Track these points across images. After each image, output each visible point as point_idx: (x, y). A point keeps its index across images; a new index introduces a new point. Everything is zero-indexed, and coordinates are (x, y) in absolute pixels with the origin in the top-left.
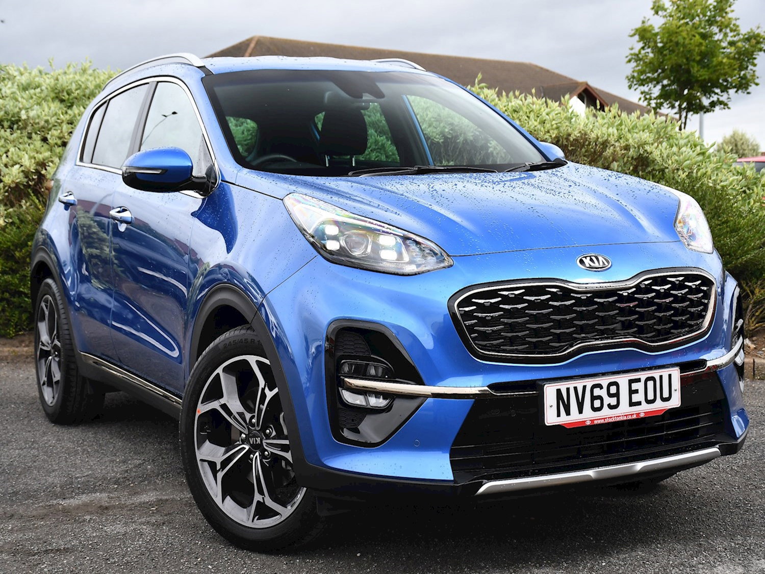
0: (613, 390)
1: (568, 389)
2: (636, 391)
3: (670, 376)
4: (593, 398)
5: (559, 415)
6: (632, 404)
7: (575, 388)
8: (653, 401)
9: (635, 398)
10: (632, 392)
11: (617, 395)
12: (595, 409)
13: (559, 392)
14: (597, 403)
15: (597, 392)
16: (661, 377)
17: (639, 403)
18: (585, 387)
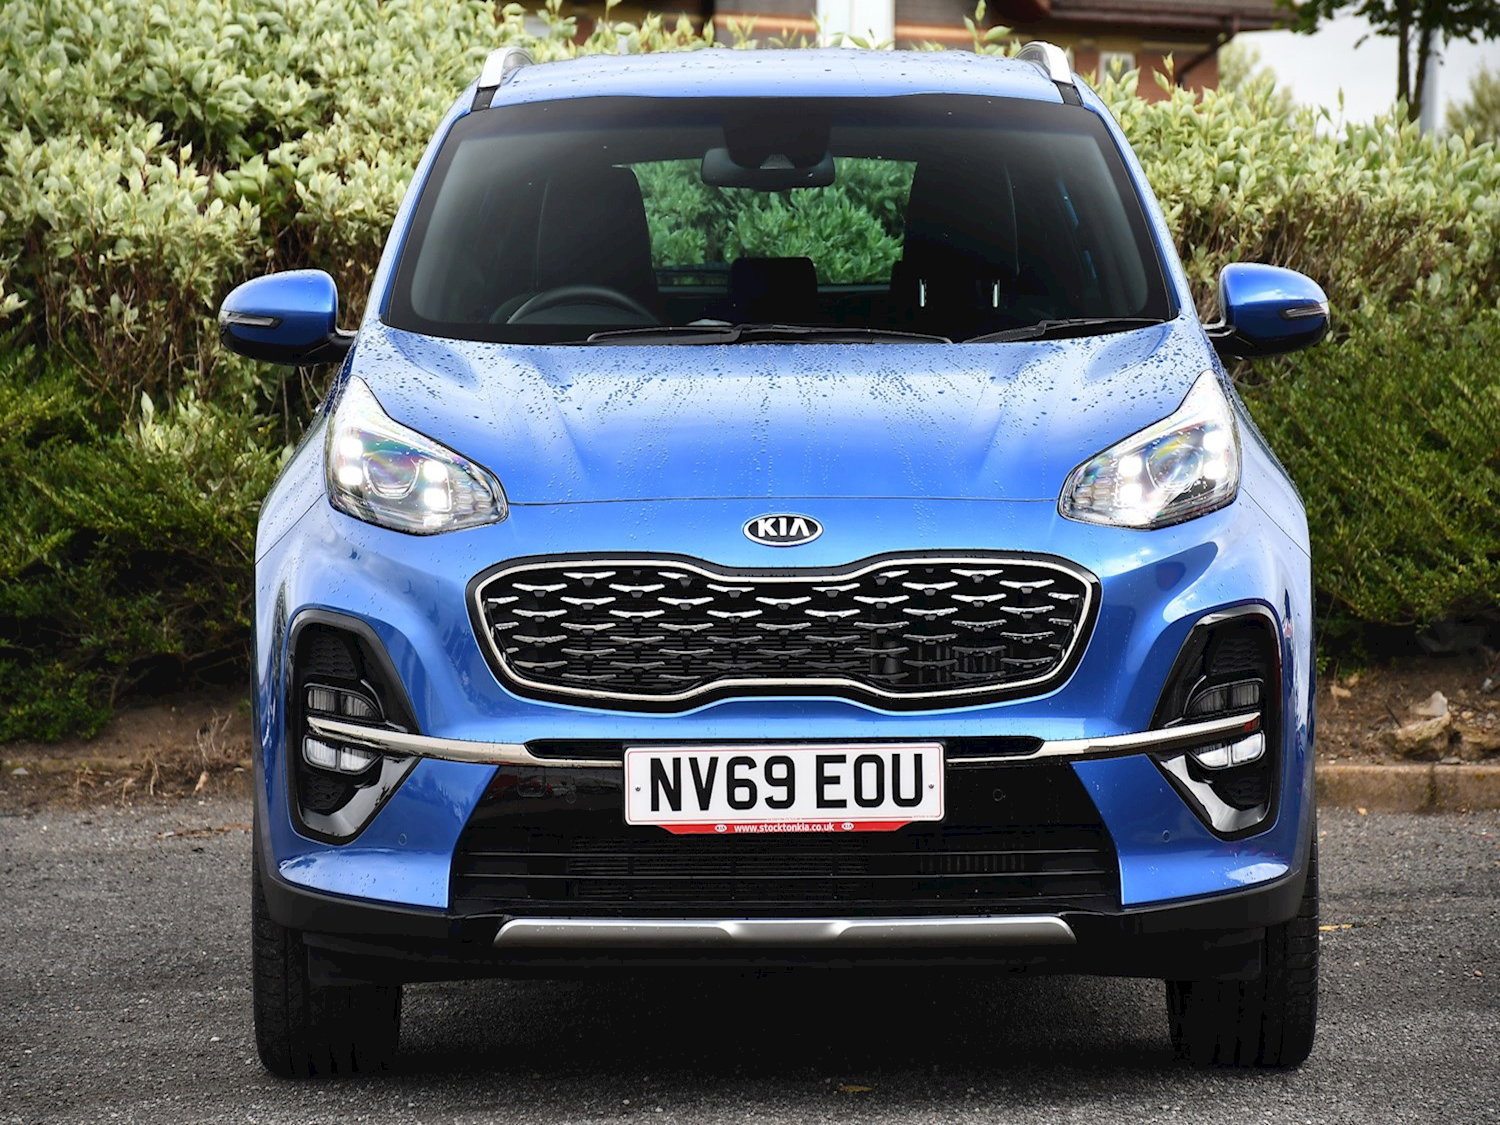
0: (779, 771)
1: (677, 762)
2: (836, 780)
3: (918, 758)
4: (733, 783)
5: (655, 807)
6: (822, 803)
7: (694, 762)
8: (876, 802)
9: (831, 792)
10: (822, 781)
11: (789, 782)
12: (735, 804)
13: (656, 765)
14: (742, 794)
15: (741, 772)
16: (896, 758)
17: (842, 804)
18: (714, 762)
